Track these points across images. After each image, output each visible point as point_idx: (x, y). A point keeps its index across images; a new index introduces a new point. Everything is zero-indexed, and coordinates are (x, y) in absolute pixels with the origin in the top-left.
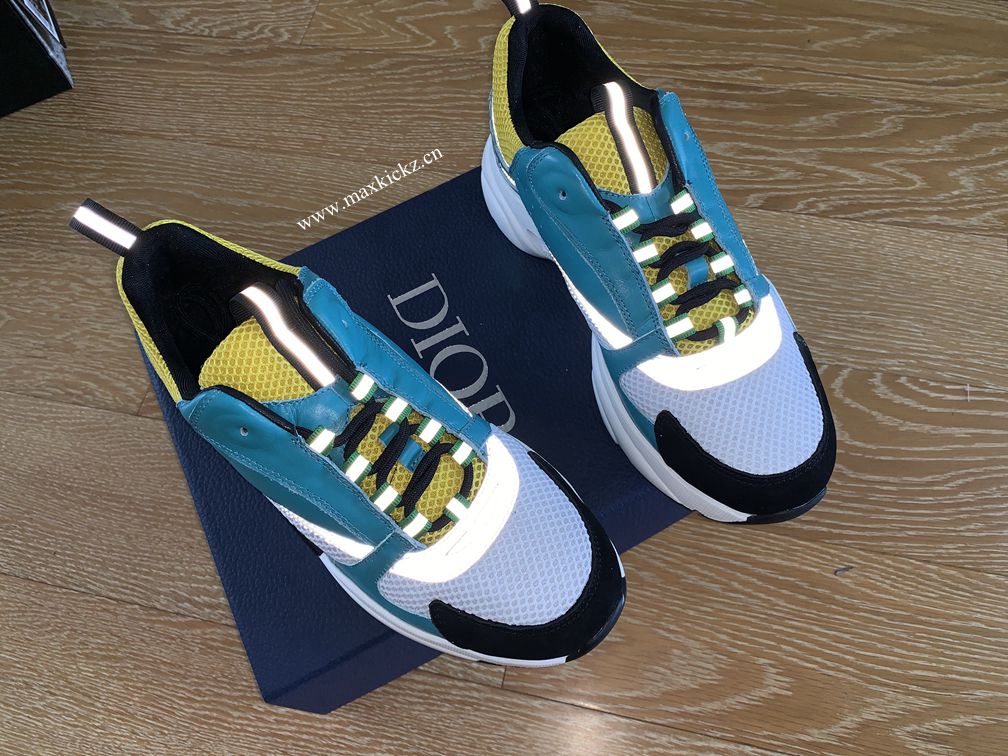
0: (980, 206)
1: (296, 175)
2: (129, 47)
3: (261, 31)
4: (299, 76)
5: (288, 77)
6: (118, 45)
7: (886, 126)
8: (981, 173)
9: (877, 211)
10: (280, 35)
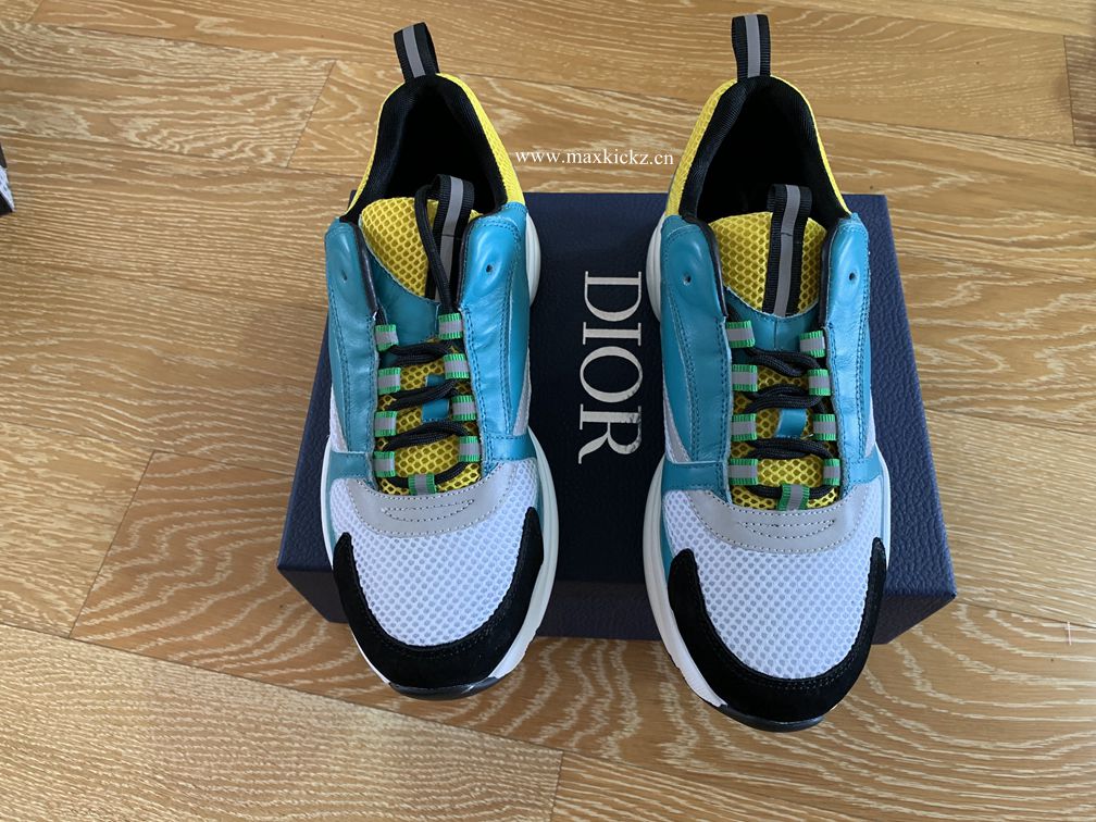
0: (1072, 396)
1: (276, 331)
2: (86, 163)
3: (241, 150)
4: (285, 207)
5: (272, 207)
6: (70, 160)
7: (962, 294)
8: (1071, 355)
9: (954, 398)
10: (263, 156)
